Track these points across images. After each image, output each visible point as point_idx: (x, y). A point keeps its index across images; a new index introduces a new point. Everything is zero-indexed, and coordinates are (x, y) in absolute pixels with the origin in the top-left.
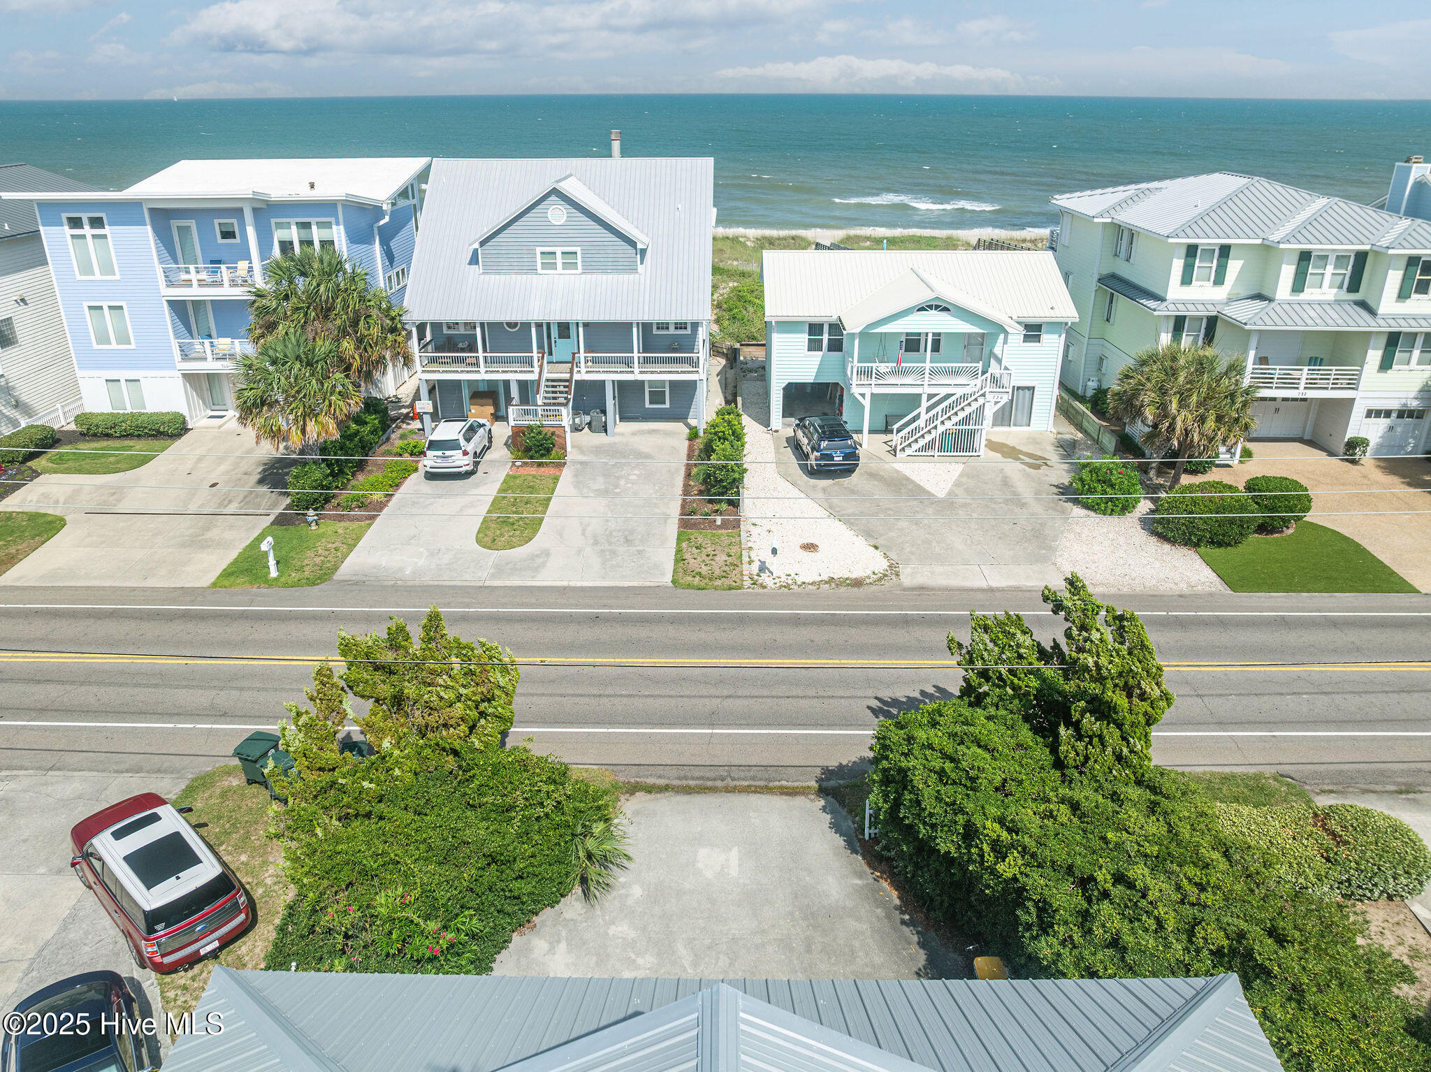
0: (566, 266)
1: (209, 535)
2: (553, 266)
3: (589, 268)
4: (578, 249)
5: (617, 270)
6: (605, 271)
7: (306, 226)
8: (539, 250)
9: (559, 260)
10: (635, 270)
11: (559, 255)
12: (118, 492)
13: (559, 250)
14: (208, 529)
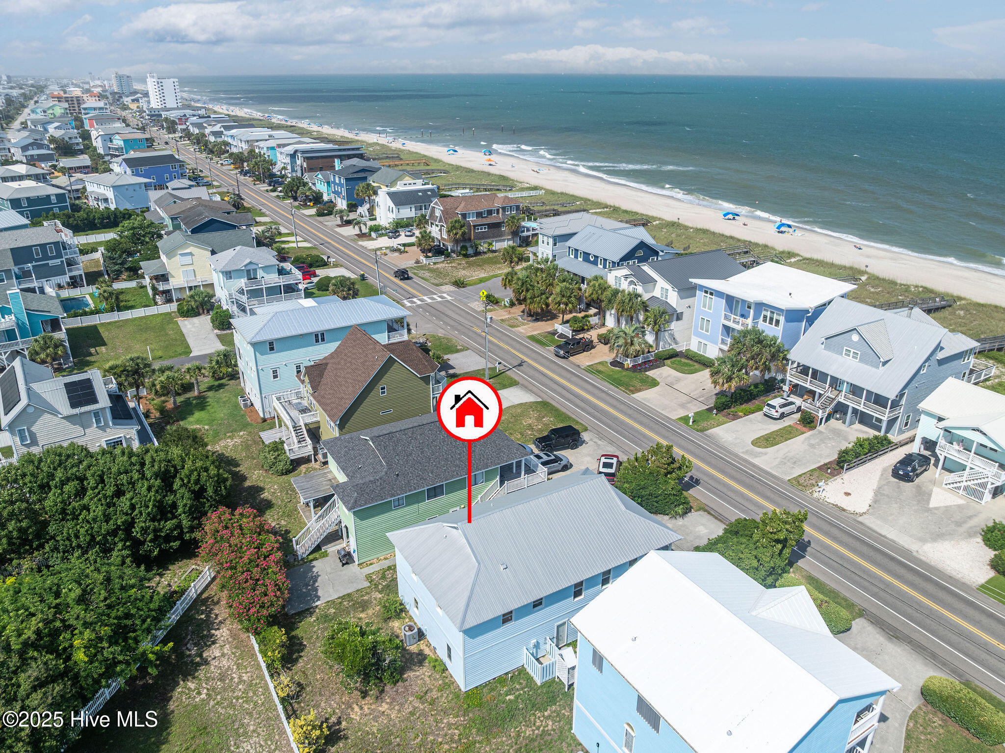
0: (853, 357)
1: (689, 405)
2: (849, 356)
3: (861, 361)
4: (859, 353)
5: (872, 366)
6: (867, 364)
7: (773, 313)
8: (845, 348)
9: (851, 354)
10: (878, 367)
11: (852, 352)
12: (678, 380)
13: (852, 350)
14: (689, 403)
